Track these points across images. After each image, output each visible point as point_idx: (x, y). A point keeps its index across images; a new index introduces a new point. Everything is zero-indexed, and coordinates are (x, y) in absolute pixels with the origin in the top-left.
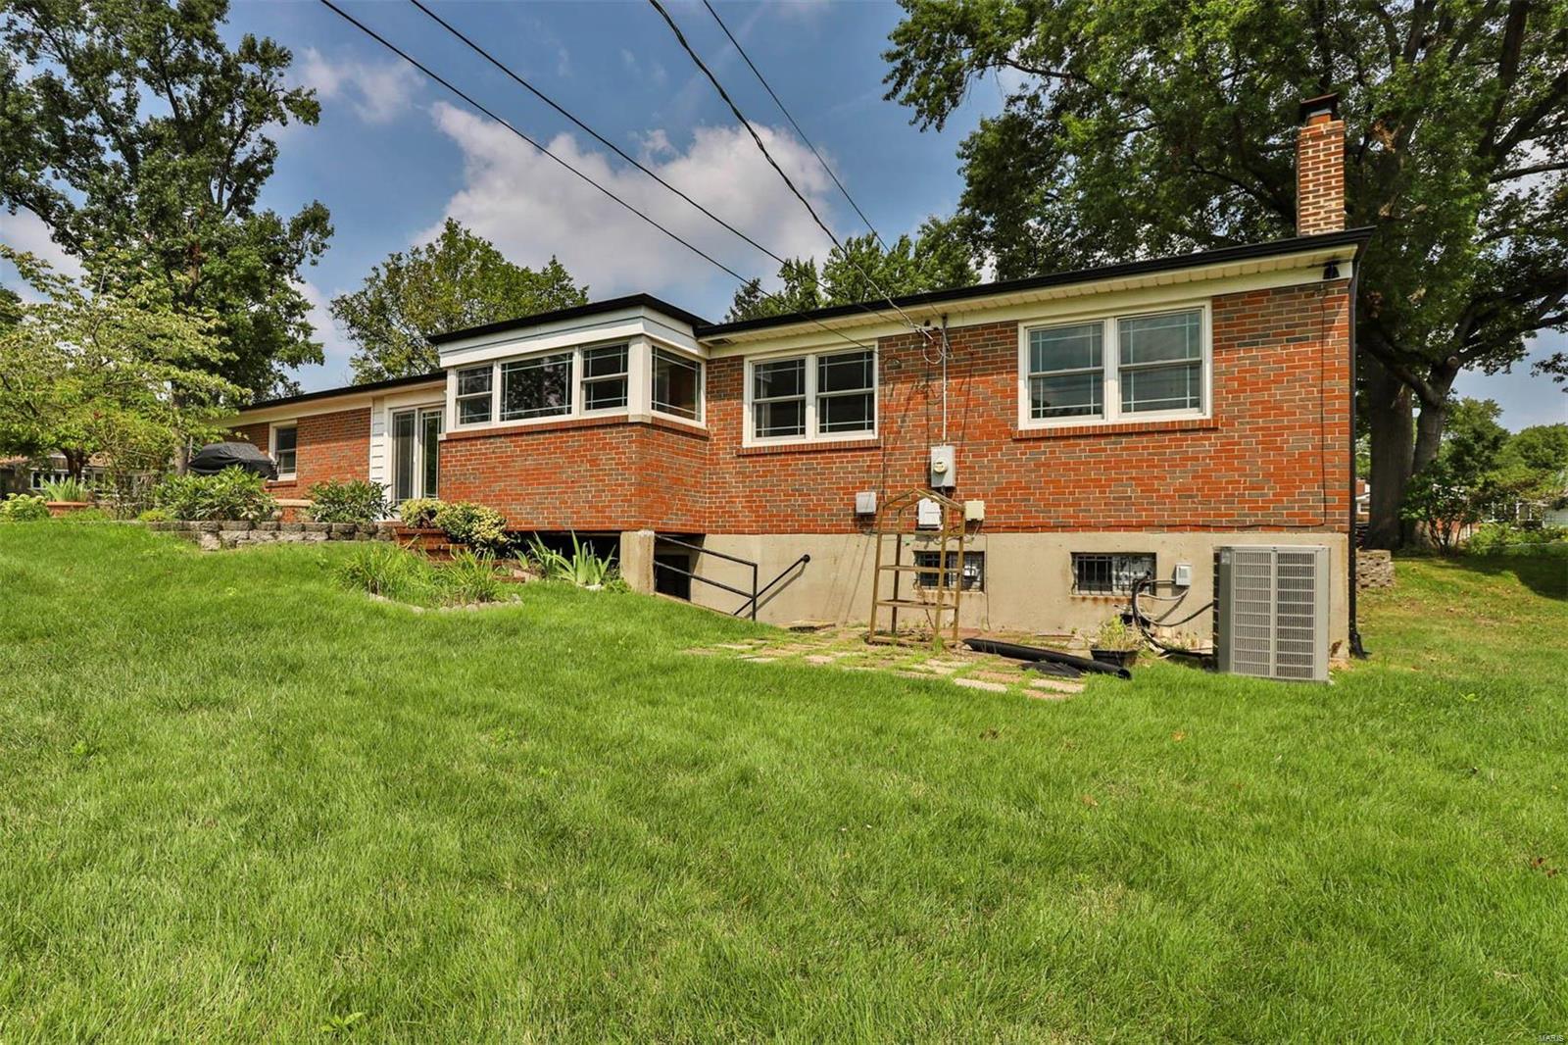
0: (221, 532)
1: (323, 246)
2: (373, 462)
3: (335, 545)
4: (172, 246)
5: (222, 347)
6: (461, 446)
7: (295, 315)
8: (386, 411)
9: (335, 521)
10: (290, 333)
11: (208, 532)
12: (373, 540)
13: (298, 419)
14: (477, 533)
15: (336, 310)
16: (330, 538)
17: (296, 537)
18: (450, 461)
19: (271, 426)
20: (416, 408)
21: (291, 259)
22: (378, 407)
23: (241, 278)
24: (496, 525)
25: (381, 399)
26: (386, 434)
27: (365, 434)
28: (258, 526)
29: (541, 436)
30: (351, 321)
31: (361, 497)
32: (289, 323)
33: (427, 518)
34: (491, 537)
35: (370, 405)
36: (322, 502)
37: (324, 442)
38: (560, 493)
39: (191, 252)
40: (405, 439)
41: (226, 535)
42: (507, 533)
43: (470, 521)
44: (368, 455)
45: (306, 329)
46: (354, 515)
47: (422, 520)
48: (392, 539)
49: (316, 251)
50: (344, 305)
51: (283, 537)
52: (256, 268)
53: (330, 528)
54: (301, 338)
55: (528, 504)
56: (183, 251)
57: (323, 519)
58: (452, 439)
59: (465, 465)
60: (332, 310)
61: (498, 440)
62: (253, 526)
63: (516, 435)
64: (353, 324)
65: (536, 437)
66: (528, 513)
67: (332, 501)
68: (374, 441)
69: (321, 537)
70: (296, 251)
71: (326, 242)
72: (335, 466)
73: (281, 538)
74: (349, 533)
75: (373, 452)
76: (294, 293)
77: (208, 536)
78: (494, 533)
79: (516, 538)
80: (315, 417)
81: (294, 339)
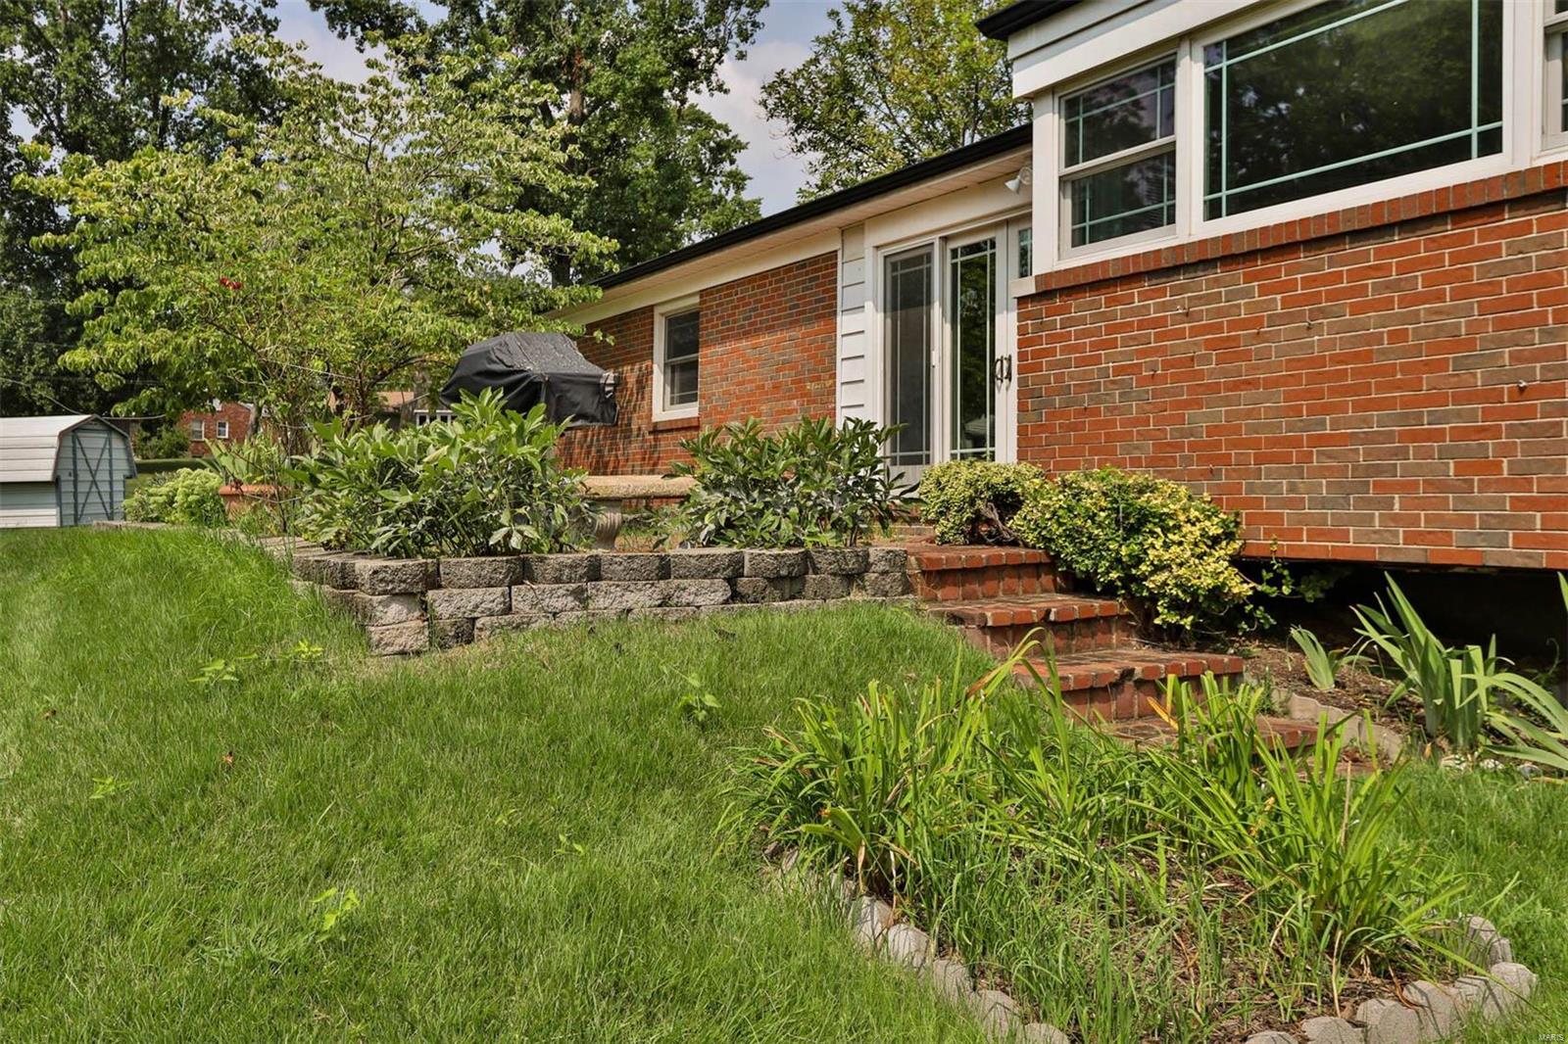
0: (431, 594)
1: (755, 24)
2: (844, 371)
3: (748, 621)
4: (546, 58)
5: (570, 166)
6: (1079, 307)
7: (722, 161)
8: (869, 252)
9: (751, 544)
10: (716, 190)
11: (395, 595)
12: (857, 596)
13: (702, 293)
14: (1158, 568)
15: (771, 102)
16: (736, 596)
17: (641, 598)
18: (1051, 352)
19: (657, 311)
20: (935, 239)
21: (709, 56)
22: (851, 249)
23: (636, 94)
24: (1215, 541)
25: (856, 229)
26: (869, 305)
27: (827, 310)
28: (538, 569)
29: (1371, 247)
30: (796, 119)
31: (820, 465)
32: (714, 174)
33: (994, 515)
34: (1208, 582)
35: (837, 246)
36: (717, 485)
37: (746, 334)
38: (1459, 434)
39: (570, 65)
40: (912, 311)
41: (446, 604)
42: (1248, 566)
43: (1132, 531)
44: (832, 355)
45: (738, 180)
46: (802, 521)
47: (978, 519)
48: (908, 588)
49: (745, 37)
50: (783, 89)
51: (606, 599)
52: (658, 75)
53: (737, 563)
54: (732, 194)
55: (1322, 472)
56: (559, 62)
57: (718, 536)
58: (1054, 291)
59: (1097, 360)
60: (764, 103)
61: (1204, 279)
62: (522, 571)
63: (1267, 253)
64: (801, 122)
65: (1349, 250)
66: (1323, 503)
67: (745, 484)
68: (845, 323)
69: (710, 595)
70: (716, 44)
71: (759, 18)
72: (768, 385)
73: (600, 602)
74: (790, 578)
75: (844, 347)
76: (720, 127)
77: (395, 610)
78: (1215, 571)
79: (1276, 581)
80: (730, 285)
81: (721, 197)
